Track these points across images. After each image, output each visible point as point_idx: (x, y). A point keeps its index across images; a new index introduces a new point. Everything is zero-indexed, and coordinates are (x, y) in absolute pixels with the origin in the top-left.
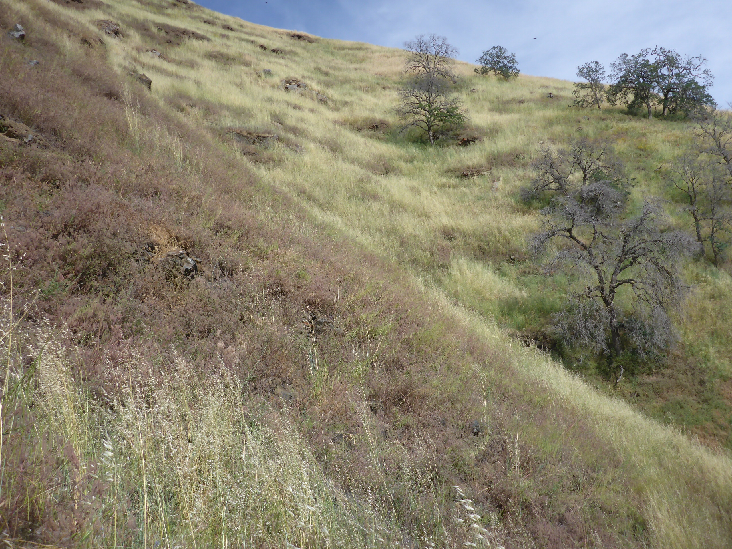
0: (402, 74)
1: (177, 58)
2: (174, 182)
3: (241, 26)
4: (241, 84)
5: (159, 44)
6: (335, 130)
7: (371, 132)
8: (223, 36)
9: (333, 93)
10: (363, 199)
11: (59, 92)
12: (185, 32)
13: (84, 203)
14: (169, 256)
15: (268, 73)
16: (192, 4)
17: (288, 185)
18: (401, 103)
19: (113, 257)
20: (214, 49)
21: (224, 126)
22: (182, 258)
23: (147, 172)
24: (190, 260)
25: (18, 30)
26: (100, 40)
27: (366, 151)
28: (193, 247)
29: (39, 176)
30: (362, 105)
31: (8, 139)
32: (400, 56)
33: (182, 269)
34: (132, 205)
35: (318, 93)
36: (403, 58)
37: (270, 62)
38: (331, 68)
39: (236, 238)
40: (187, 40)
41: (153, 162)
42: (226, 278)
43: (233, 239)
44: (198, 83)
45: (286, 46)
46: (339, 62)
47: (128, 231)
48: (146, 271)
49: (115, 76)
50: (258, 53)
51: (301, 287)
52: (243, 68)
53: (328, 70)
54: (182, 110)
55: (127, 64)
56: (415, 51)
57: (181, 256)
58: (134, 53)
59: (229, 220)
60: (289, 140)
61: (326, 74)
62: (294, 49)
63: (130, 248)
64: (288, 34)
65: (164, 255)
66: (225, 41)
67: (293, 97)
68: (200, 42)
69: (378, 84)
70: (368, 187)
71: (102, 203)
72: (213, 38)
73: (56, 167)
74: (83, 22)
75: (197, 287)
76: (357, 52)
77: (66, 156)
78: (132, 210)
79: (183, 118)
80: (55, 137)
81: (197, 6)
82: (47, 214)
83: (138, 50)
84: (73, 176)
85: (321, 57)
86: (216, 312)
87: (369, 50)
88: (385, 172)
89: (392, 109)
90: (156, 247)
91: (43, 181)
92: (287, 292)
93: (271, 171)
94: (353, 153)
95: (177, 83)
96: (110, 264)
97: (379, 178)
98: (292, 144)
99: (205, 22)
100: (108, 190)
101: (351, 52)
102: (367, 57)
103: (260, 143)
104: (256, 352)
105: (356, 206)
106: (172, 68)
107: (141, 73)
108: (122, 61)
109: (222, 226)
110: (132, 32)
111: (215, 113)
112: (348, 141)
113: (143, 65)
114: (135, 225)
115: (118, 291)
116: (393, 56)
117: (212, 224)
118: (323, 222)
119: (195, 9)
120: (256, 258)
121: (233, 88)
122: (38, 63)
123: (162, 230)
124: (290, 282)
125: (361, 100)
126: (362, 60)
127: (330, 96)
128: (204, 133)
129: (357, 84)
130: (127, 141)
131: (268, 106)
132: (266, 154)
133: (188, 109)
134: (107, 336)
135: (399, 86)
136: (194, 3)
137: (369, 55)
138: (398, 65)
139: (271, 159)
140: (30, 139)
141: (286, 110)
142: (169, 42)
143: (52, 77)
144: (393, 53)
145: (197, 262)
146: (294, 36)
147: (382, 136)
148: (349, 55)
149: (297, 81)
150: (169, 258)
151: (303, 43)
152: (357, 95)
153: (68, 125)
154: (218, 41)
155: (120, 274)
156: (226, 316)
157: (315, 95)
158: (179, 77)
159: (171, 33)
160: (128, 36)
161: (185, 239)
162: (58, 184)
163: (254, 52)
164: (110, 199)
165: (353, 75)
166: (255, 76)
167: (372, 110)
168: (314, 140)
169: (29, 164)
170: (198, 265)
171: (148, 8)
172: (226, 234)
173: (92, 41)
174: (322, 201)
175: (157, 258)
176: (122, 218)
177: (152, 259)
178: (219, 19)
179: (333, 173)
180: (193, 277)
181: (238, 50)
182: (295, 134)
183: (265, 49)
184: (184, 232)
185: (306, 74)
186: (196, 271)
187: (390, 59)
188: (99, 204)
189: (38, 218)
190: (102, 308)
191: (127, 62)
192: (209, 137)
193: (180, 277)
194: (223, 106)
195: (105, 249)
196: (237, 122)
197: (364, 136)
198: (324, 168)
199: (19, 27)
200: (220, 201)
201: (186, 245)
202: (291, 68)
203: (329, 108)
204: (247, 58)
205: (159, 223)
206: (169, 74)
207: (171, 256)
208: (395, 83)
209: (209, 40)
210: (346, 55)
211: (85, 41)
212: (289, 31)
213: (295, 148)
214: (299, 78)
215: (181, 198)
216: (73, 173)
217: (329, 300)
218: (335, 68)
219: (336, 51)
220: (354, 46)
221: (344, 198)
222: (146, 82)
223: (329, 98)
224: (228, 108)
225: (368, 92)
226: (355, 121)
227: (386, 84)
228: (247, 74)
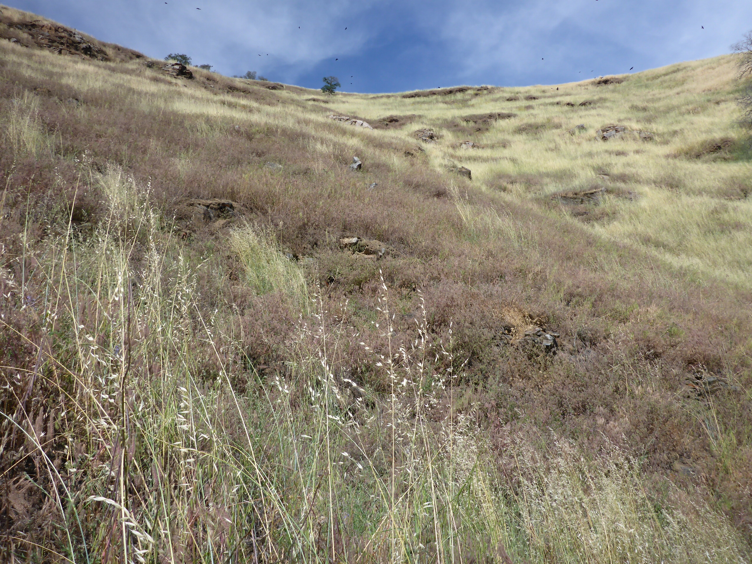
0: (736, 80)
1: (489, 142)
2: (515, 261)
3: (544, 92)
4: (556, 148)
5: (470, 135)
6: (669, 164)
7: (714, 155)
8: (528, 108)
9: (659, 127)
10: (722, 232)
11: (398, 205)
12: (491, 116)
13: (440, 300)
14: (526, 335)
15: (582, 128)
16: (492, 88)
17: (629, 236)
18: (743, 113)
19: (475, 345)
20: (522, 123)
21: (548, 193)
22: (539, 336)
23: (487, 257)
24: (548, 336)
25: (355, 162)
26: (419, 149)
27: (712, 177)
28: (548, 322)
29: (397, 283)
30: (695, 129)
31: (366, 256)
32: (728, 62)
33: (543, 347)
34: (482, 292)
35: (640, 132)
36: (732, 64)
37: (581, 117)
38: (648, 101)
39: (590, 305)
40: (494, 123)
41: (491, 247)
42: (588, 349)
43: (587, 306)
44: (513, 160)
45: (594, 96)
46: (656, 92)
47: (483, 318)
48: (508, 354)
49: (439, 176)
50: (567, 111)
51: (676, 346)
52: (554, 131)
53: (645, 104)
54: (505, 190)
55: (446, 162)
56: (746, 51)
57: (539, 334)
58: (451, 150)
59: (578, 287)
60: (619, 189)
61: (645, 109)
62: (603, 96)
63: (488, 334)
64: (593, 83)
65: (522, 335)
66: (531, 111)
67: (614, 144)
68: (507, 120)
69: (709, 101)
70: (726, 217)
71: (455, 296)
72: (518, 113)
73: (410, 272)
74: (403, 137)
75: (561, 362)
76: (674, 75)
77: (416, 260)
78: (482, 297)
79: (507, 197)
80: (403, 245)
81: (497, 88)
82: (410, 316)
83: (454, 147)
84: (425, 276)
85: (634, 95)
86: (586, 386)
87: (688, 69)
88: (743, 194)
89: (733, 122)
90: (512, 329)
91: (401, 286)
92: (660, 354)
93: (607, 227)
94: (698, 184)
95: (494, 166)
96: (473, 353)
97: (737, 203)
98: (623, 192)
99: (508, 100)
100: (457, 283)
101: (667, 77)
102: (688, 77)
103: (589, 201)
104: (642, 425)
105: (716, 241)
106: (486, 153)
107: (460, 167)
108: (442, 161)
109: (572, 295)
110: (445, 132)
111: (536, 184)
112: (688, 172)
113: (460, 159)
114: (489, 311)
115: (487, 378)
116: (719, 64)
117: (562, 295)
118: (681, 268)
119: (496, 91)
120: (616, 322)
121: (550, 154)
122: (376, 184)
123: (514, 310)
124: (661, 341)
125: (692, 124)
126: (683, 82)
127: (655, 131)
128: (530, 205)
129: (683, 109)
130: (464, 232)
131: (590, 161)
132: (597, 210)
133: (509, 186)
134: (485, 424)
135: (737, 95)
136: (493, 86)
137: (689, 74)
138: (728, 73)
139: (604, 214)
140: (383, 252)
141: (609, 159)
142: (479, 130)
143: (390, 193)
144: (719, 62)
145: (555, 336)
146: (599, 83)
147: (728, 156)
148: (665, 81)
149: (614, 127)
150: (527, 337)
151: (610, 87)
152: (685, 120)
153: (412, 231)
154: (525, 113)
155: (485, 361)
156: (599, 389)
157: (637, 135)
158: (495, 160)
159: (480, 121)
160: (442, 137)
161: (538, 316)
162: (414, 286)
163: (562, 113)
164: (461, 291)
165: (675, 101)
166: (568, 135)
167: (709, 131)
168: (648, 182)
169: (387, 274)
170: (557, 340)
171: (454, 106)
172: (577, 302)
173: (413, 152)
174: (673, 244)
175: (516, 340)
176: (476, 307)
177: (511, 342)
178: (520, 93)
179: (679, 211)
180: (555, 353)
181: (545, 116)
182: (624, 181)
183: (572, 105)
184: (536, 309)
185: (622, 116)
186: (557, 346)
187: (717, 69)
188: (453, 298)
189: (403, 321)
190: (475, 397)
191: (446, 160)
192: (535, 208)
193: (541, 355)
194: (542, 175)
195: (467, 339)
196: (560, 186)
197: (706, 162)
198: (666, 209)
199: (356, 158)
200: (564, 270)
201: (541, 322)
202: (604, 116)
203: (656, 143)
204: (556, 121)
205: (510, 304)
206: (485, 160)
207: (529, 335)
208: (729, 93)
209: (515, 116)
210: (662, 83)
211: (408, 153)
212: (593, 80)
213: (628, 196)
214: (616, 123)
215: (525, 276)
216: (425, 274)
217: (714, 356)
218: (653, 101)
219: (650, 82)
220: (670, 71)
221: (698, 235)
222: (466, 173)
223: (654, 133)
224: (548, 175)
225: (698, 113)
226: (691, 149)
227: (718, 98)
228: (559, 136)
